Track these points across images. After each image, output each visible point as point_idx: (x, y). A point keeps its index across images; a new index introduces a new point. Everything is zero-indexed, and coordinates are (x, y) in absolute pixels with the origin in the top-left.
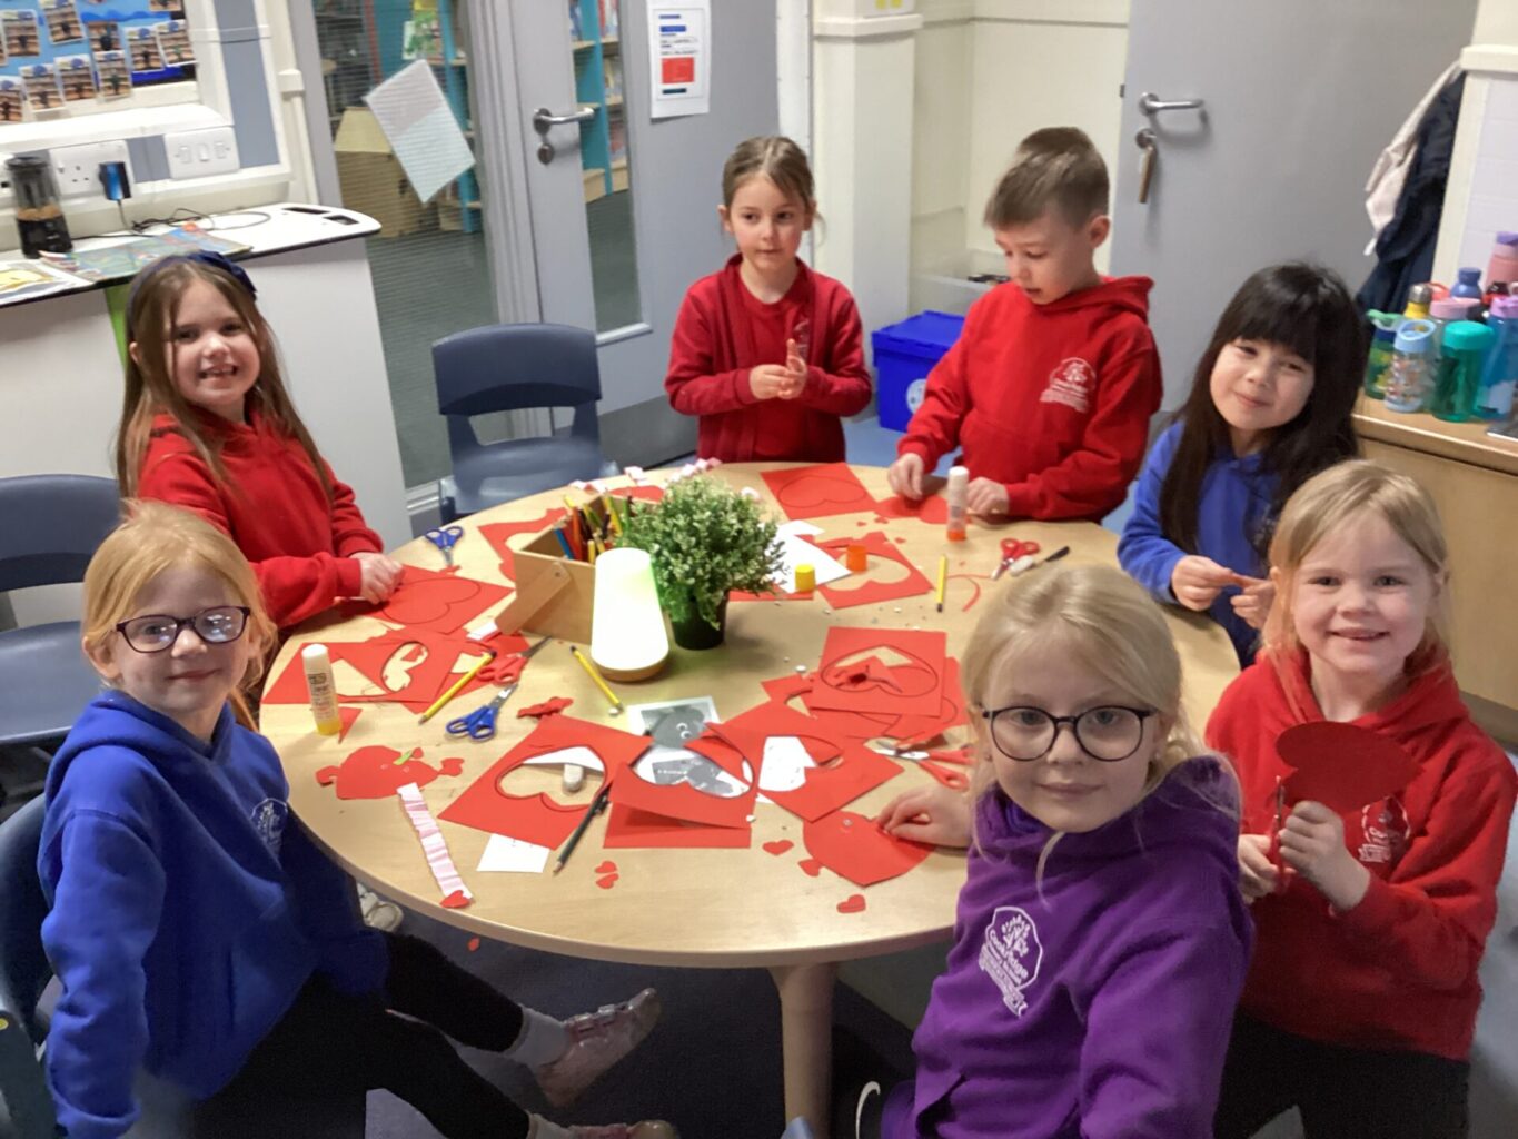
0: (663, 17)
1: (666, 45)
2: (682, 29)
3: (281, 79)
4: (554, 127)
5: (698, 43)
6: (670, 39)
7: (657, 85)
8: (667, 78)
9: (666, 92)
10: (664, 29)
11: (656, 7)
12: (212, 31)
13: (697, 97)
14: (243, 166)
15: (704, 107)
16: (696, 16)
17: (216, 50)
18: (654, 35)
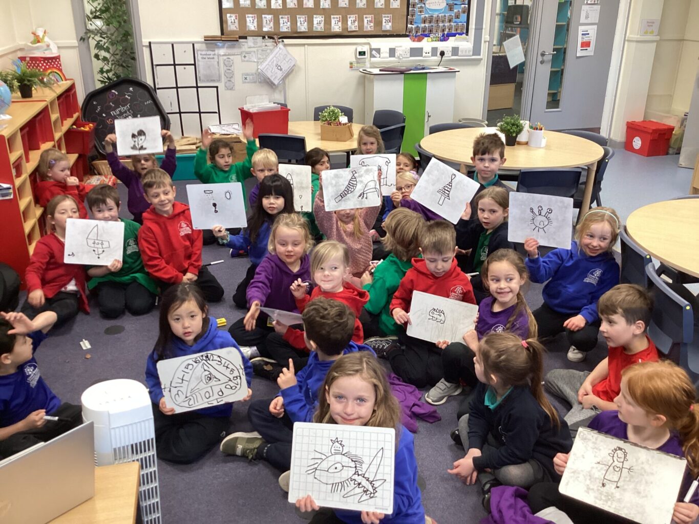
0: (583, 31)
1: (582, 38)
2: (588, 34)
3: (485, 38)
4: (546, 56)
5: (592, 37)
6: (584, 37)
7: (579, 48)
8: (582, 46)
9: (581, 50)
10: (583, 34)
11: (581, 28)
12: (474, 27)
13: (590, 51)
14: (473, 55)
15: (592, 54)
16: (592, 31)
17: (473, 31)
18: (580, 36)
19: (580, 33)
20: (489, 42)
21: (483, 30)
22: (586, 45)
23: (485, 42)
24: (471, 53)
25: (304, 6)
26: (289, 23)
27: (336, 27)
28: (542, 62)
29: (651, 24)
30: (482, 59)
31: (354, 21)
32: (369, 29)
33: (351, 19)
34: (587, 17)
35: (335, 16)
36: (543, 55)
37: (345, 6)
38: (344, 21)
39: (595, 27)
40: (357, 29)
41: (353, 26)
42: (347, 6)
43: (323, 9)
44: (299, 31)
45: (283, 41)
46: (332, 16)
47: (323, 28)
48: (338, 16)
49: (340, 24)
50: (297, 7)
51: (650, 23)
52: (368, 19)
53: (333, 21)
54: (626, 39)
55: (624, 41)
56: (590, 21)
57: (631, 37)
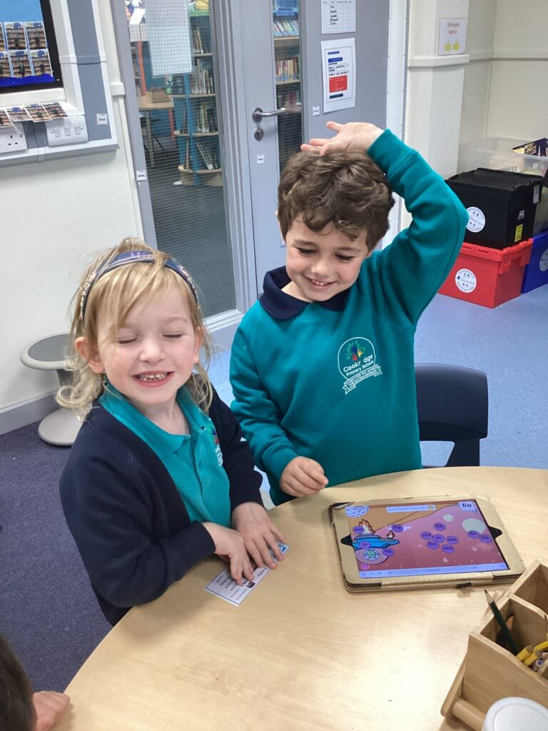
0: (330, 53)
1: (331, 70)
3: (112, 87)
4: (264, 119)
5: (349, 67)
6: (334, 66)
7: (327, 94)
8: (332, 89)
9: (332, 97)
10: (331, 60)
11: (327, 46)
12: (73, 57)
13: (349, 97)
14: (90, 139)
15: (353, 104)
16: (347, 49)
17: (75, 69)
18: (326, 65)
19: (325, 58)
20: (124, 97)
21: (102, 65)
22: (339, 84)
23: (115, 98)
24: (84, 133)
28: (259, 136)
29: (453, 28)
30: (117, 146)
34: (334, 19)
36: (257, 118)
39: (351, 41)
51: (453, 25)
54: (409, 65)
55: (406, 68)
56: (339, 28)
57: (416, 58)
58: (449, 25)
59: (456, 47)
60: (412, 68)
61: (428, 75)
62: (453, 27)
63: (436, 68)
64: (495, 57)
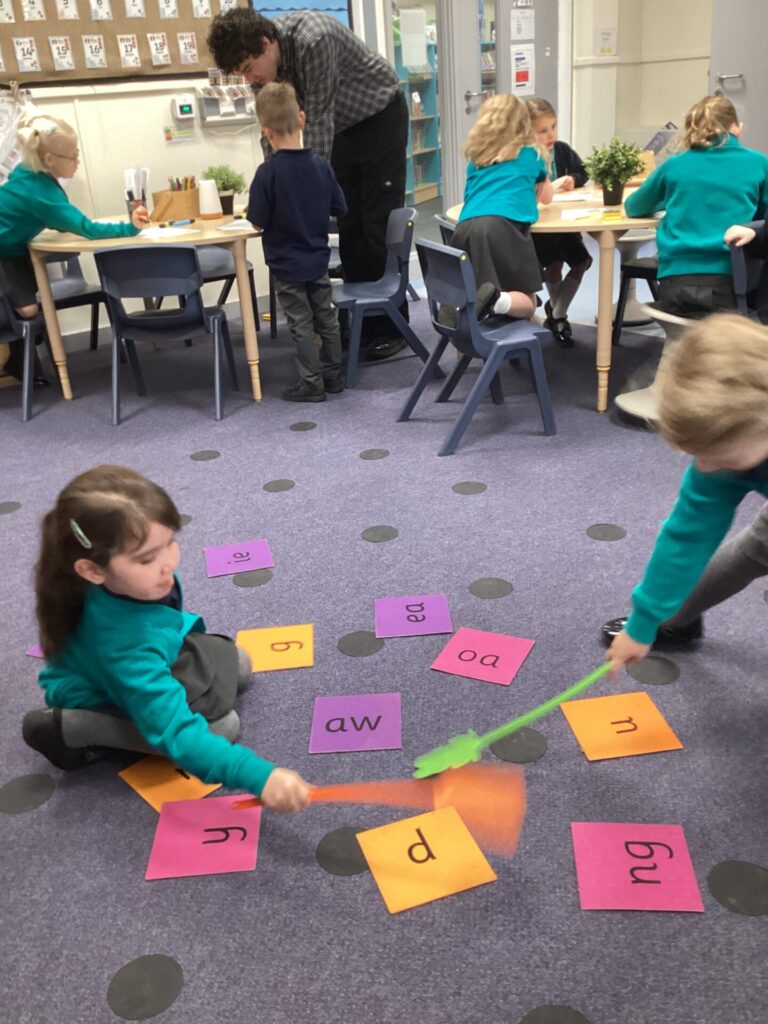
0: (517, 54)
1: (517, 66)
2: (523, 59)
4: (472, 99)
5: (530, 65)
6: (519, 63)
7: (514, 83)
8: (518, 80)
9: (518, 86)
10: (517, 59)
11: (514, 49)
13: (530, 88)
16: (528, 51)
18: (513, 62)
19: (513, 57)
22: (522, 77)
25: (60, 18)
26: (34, 55)
27: (131, 60)
28: (467, 111)
31: (162, 45)
32: (191, 61)
33: (155, 41)
34: (519, 30)
35: (125, 37)
36: (467, 98)
37: (139, 15)
38: (143, 45)
39: (531, 46)
40: (169, 62)
41: (161, 56)
42: (142, 14)
43: (98, 21)
44: (58, 68)
45: (28, 93)
46: (119, 37)
47: (104, 61)
48: (130, 36)
49: (135, 51)
50: (44, 18)
52: (187, 41)
53: (122, 47)
54: (574, 64)
55: (572, 68)
56: (524, 36)
57: (579, 59)
58: (604, 34)
59: (609, 51)
60: (578, 67)
61: (589, 71)
62: (606, 35)
63: (595, 66)
64: (644, 60)
